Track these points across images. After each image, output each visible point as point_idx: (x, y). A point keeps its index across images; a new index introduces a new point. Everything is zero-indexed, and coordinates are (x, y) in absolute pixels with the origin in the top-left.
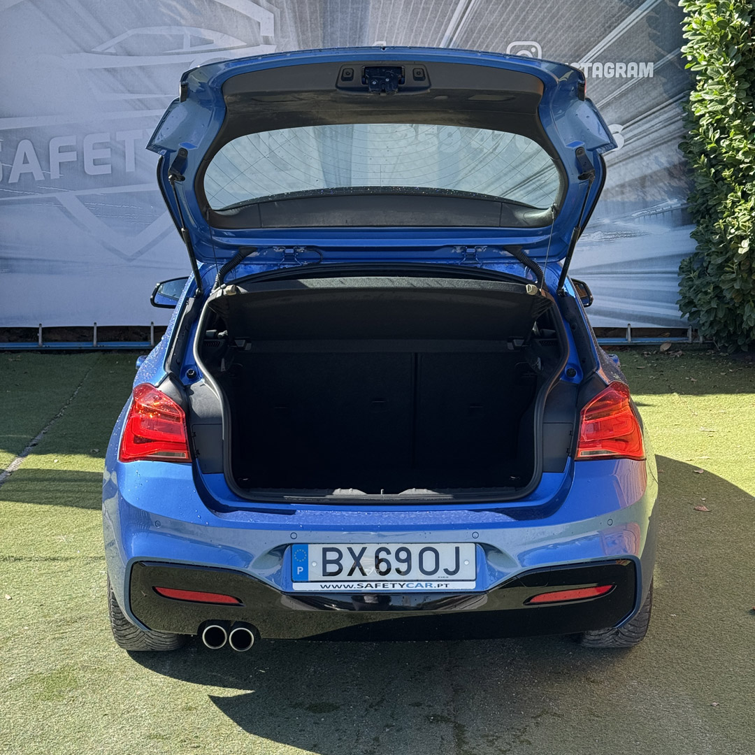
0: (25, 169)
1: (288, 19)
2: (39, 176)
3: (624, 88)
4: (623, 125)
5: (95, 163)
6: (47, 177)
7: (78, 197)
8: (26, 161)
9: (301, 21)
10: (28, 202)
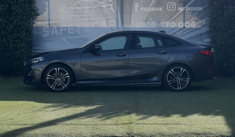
0: (55, 32)
2: (57, 34)
4: (195, 21)
5: (71, 31)
6: (59, 34)
7: (66, 39)
8: (54, 31)
10: (55, 40)
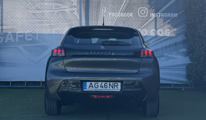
4: (170, 29)
5: (28, 37)
6: (15, 41)
7: (23, 46)
10: (9, 48)
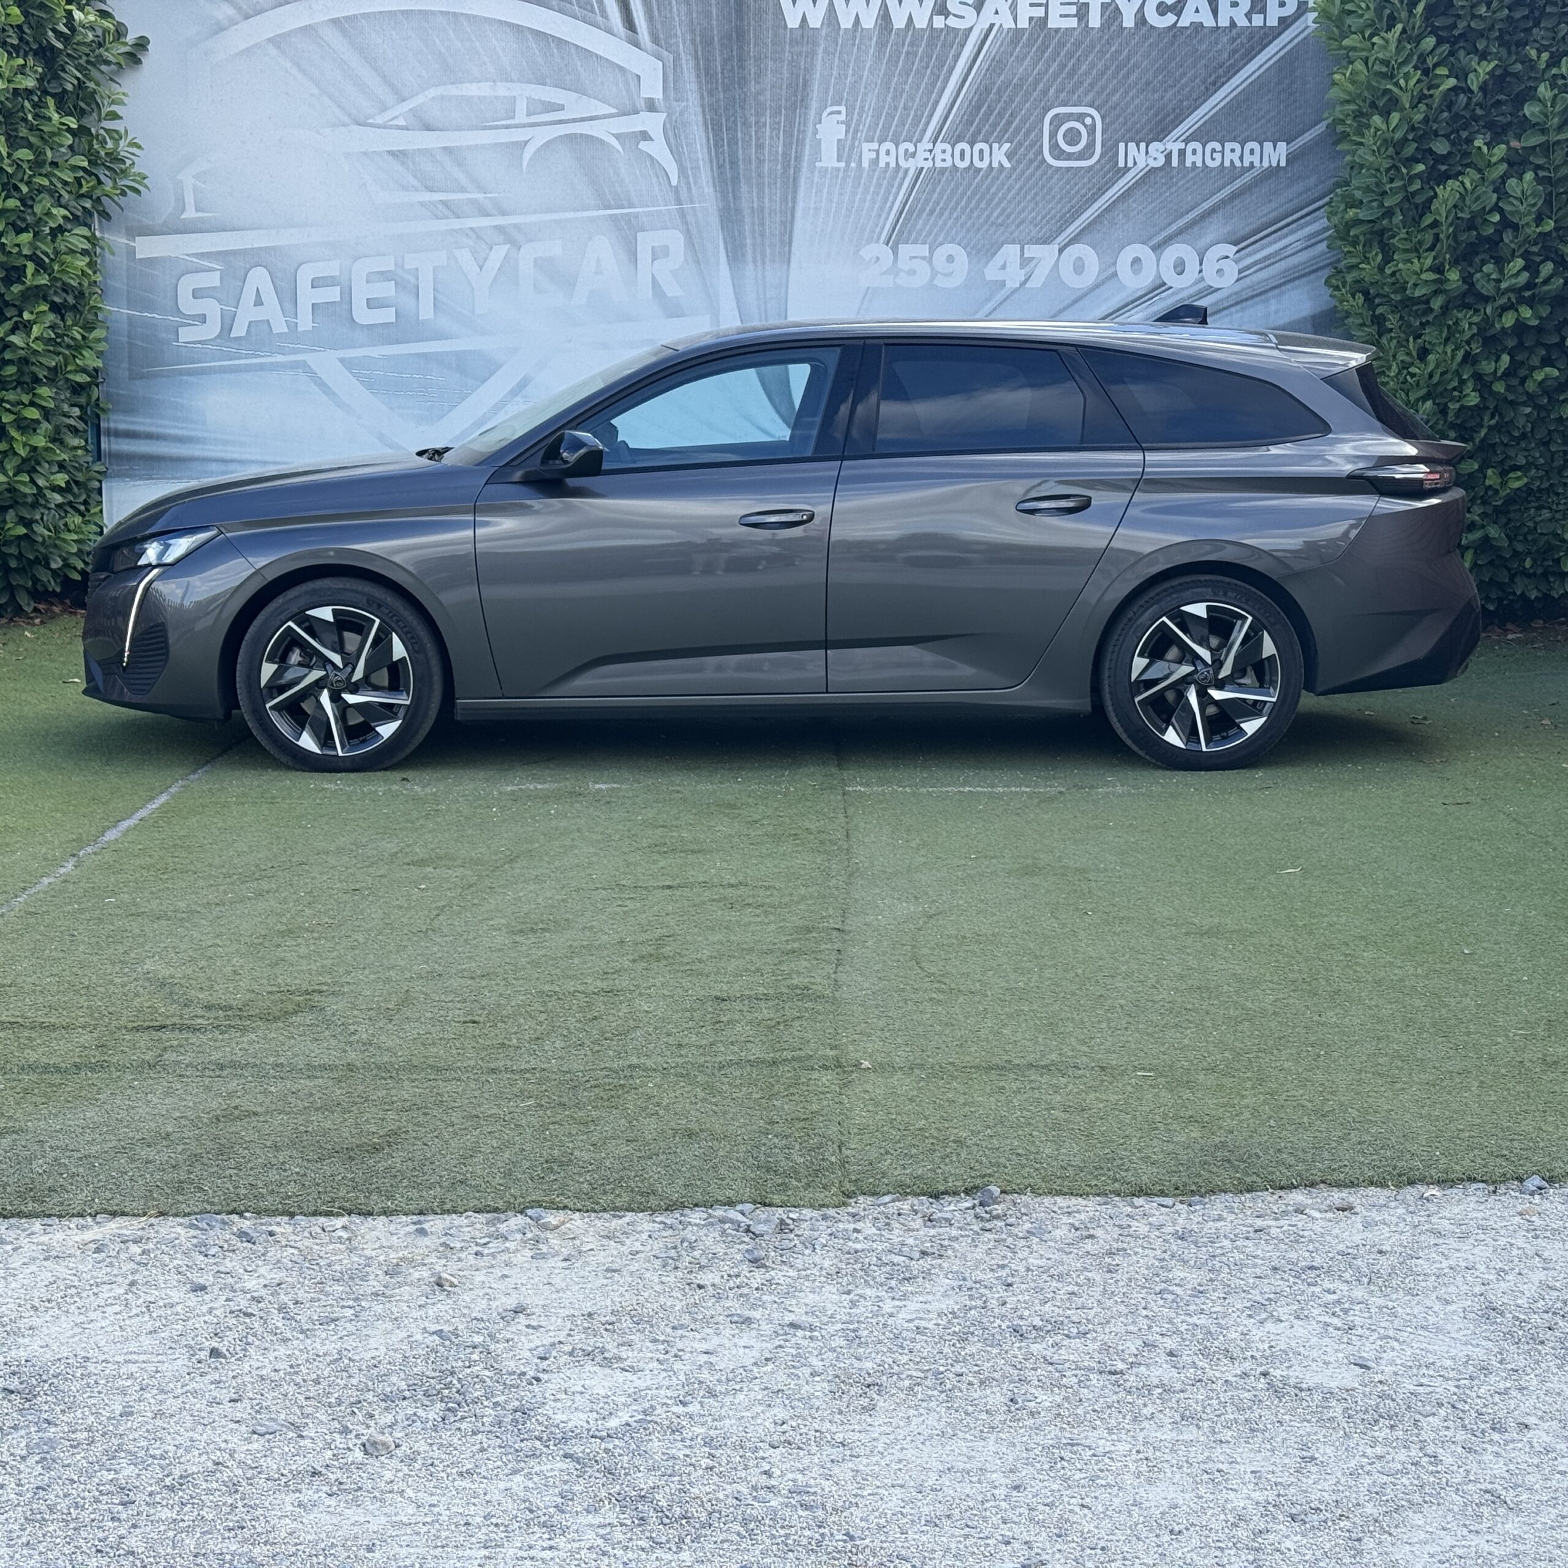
1: (686, 74)
3: (1238, 183)
4: (1235, 244)
9: (707, 74)
